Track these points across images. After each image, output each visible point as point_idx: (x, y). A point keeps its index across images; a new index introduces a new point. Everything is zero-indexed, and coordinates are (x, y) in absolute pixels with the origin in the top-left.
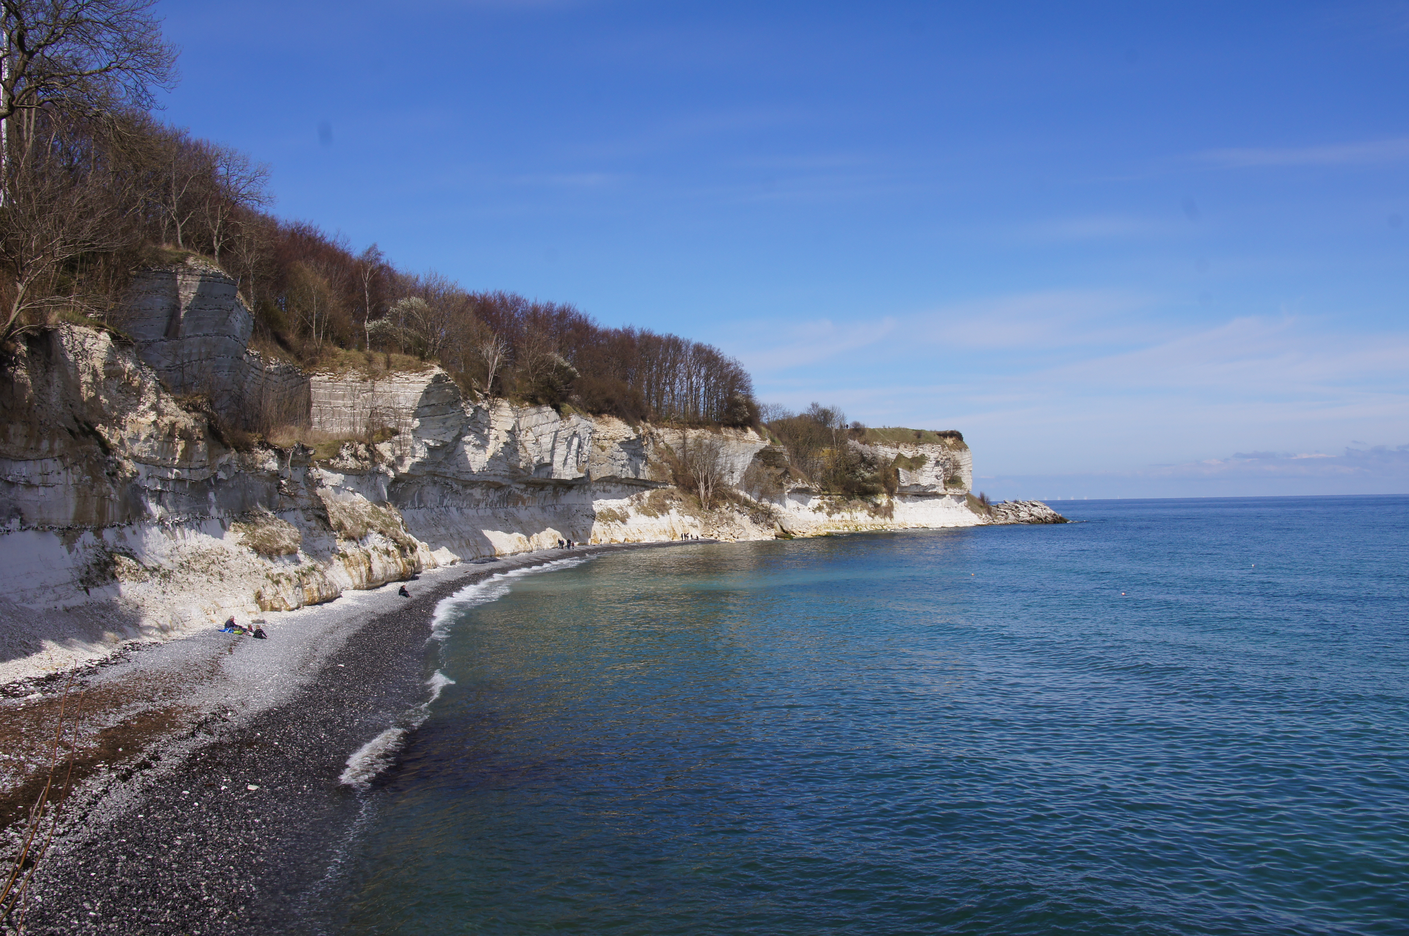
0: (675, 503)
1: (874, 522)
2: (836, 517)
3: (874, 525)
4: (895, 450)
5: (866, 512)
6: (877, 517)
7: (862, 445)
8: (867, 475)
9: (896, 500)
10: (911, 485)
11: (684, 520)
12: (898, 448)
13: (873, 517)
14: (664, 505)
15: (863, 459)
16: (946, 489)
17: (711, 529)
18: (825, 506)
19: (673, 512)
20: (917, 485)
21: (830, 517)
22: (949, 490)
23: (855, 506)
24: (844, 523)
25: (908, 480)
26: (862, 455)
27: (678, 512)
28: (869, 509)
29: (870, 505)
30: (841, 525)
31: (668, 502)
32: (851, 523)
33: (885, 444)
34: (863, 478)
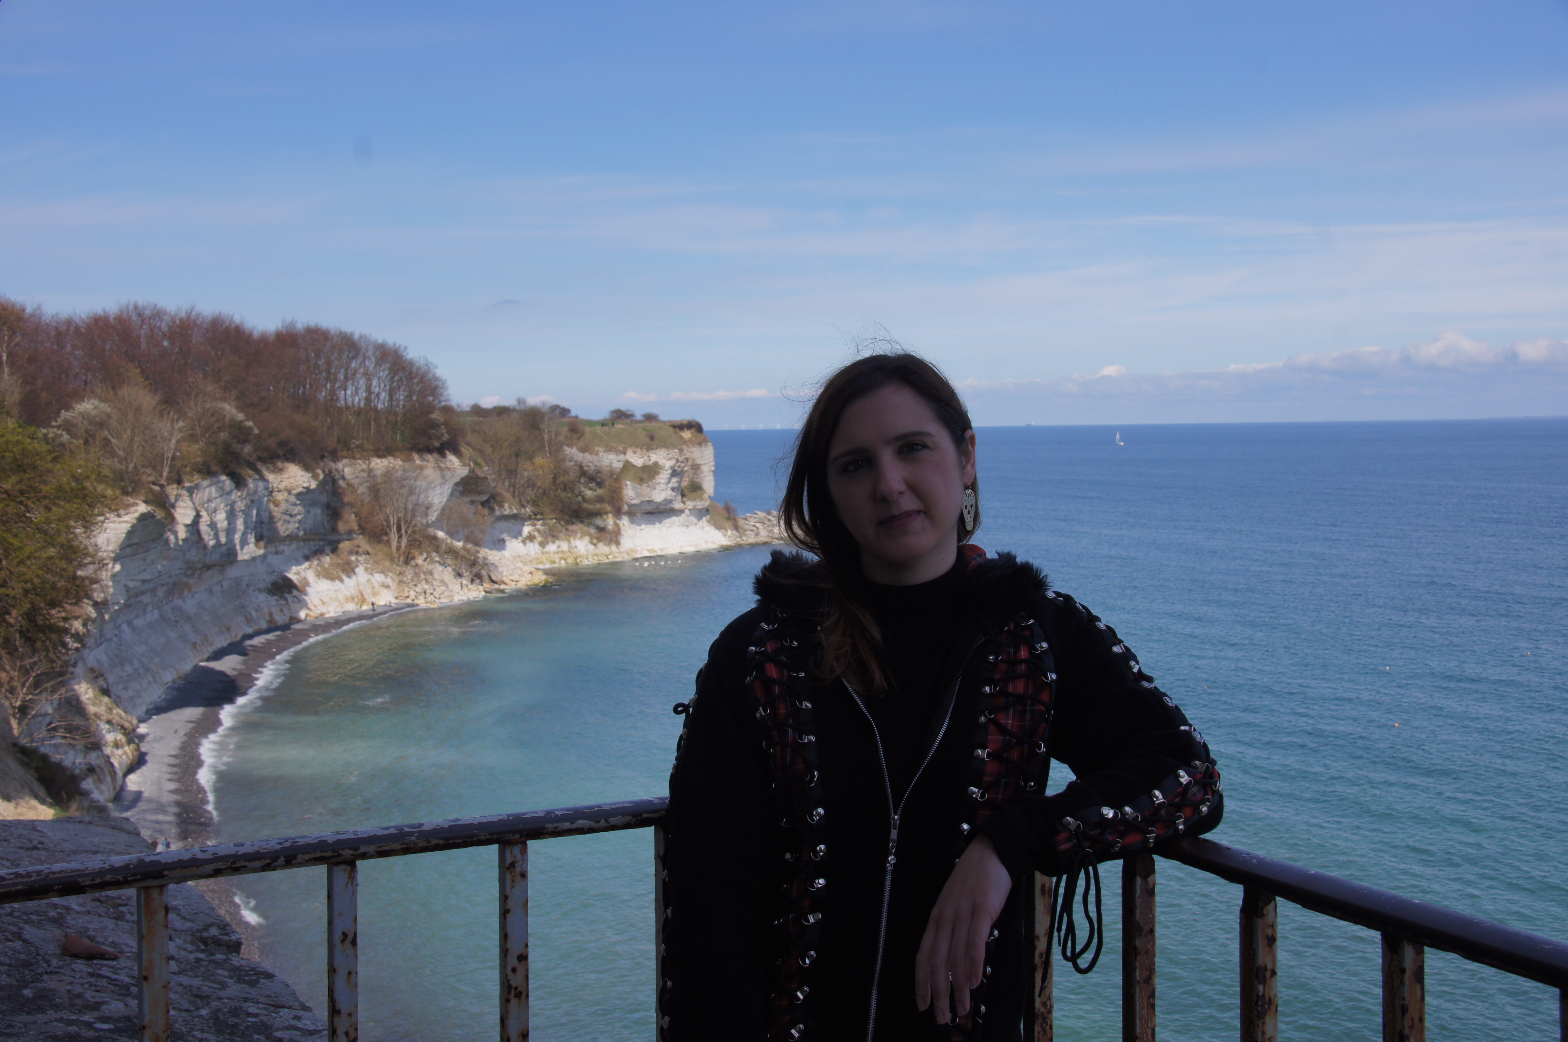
0: (361, 558)
1: (597, 551)
2: (552, 547)
3: (596, 555)
4: (622, 457)
5: (587, 539)
6: (601, 545)
7: (581, 455)
8: (589, 493)
9: (625, 521)
10: (642, 502)
11: (373, 580)
12: (625, 453)
13: (595, 545)
14: (349, 563)
15: (583, 473)
16: (684, 503)
17: (407, 589)
18: (536, 534)
19: (360, 570)
20: (649, 502)
21: (544, 547)
22: (688, 503)
23: (574, 533)
24: (560, 555)
25: (638, 495)
26: (581, 467)
27: (366, 569)
28: (591, 536)
29: (592, 531)
30: (556, 558)
31: (353, 558)
32: (569, 554)
33: (609, 449)
34: (583, 497)
